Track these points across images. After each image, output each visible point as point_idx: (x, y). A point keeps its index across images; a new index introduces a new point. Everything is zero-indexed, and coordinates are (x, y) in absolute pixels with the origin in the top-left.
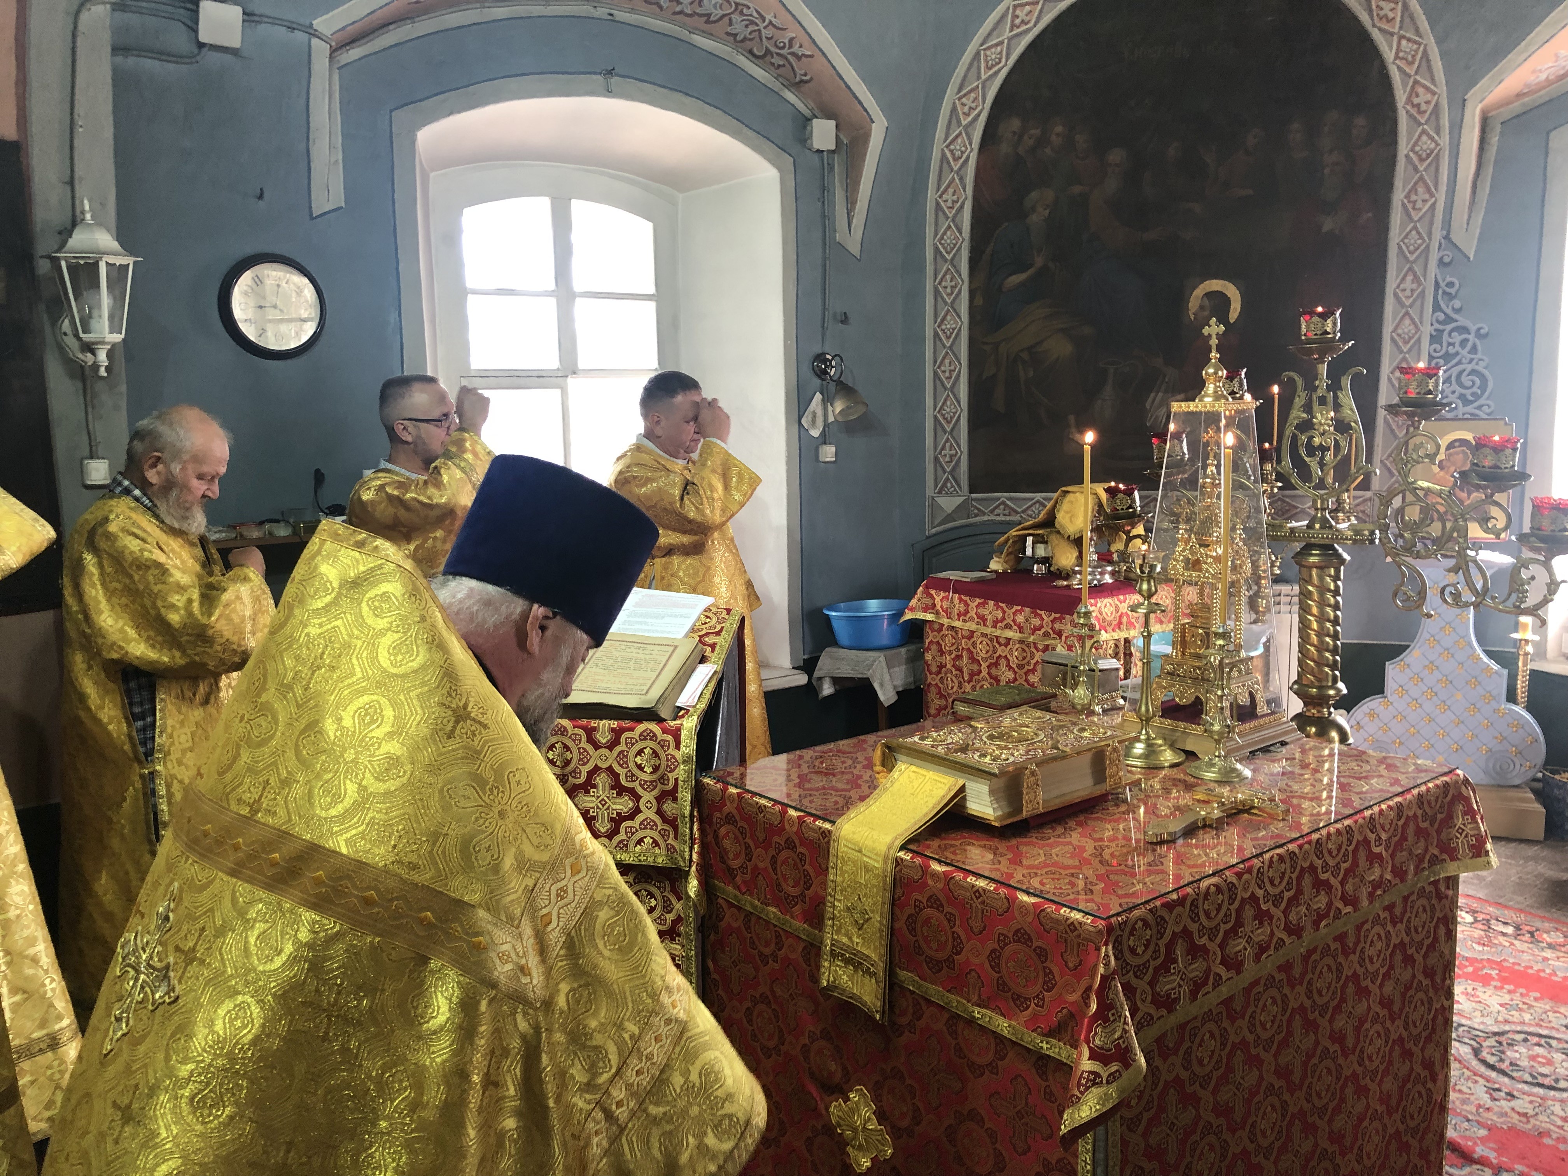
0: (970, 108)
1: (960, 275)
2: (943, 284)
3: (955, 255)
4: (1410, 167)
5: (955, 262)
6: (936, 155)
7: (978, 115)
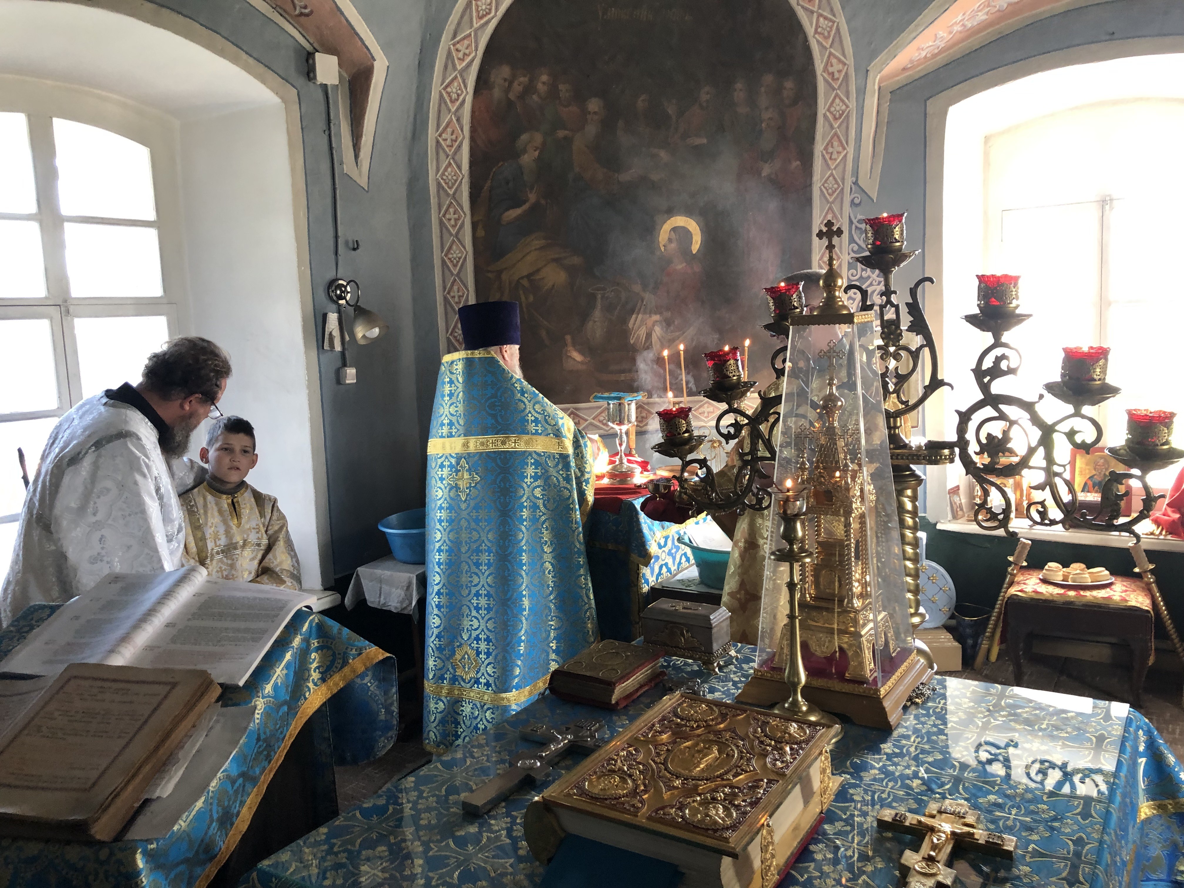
0: (465, 54)
1: (462, 209)
2: (447, 216)
3: (456, 190)
4: (827, 124)
5: (457, 196)
6: (434, 96)
7: (472, 61)
